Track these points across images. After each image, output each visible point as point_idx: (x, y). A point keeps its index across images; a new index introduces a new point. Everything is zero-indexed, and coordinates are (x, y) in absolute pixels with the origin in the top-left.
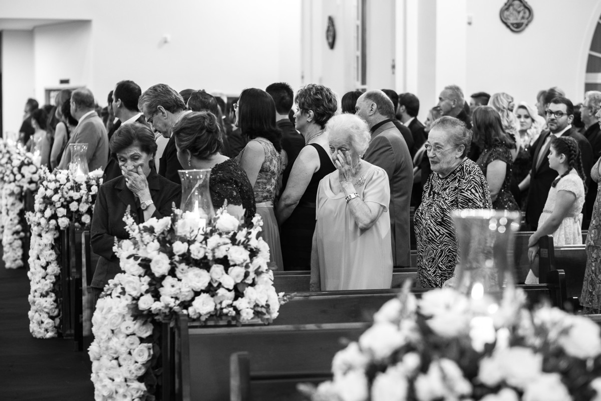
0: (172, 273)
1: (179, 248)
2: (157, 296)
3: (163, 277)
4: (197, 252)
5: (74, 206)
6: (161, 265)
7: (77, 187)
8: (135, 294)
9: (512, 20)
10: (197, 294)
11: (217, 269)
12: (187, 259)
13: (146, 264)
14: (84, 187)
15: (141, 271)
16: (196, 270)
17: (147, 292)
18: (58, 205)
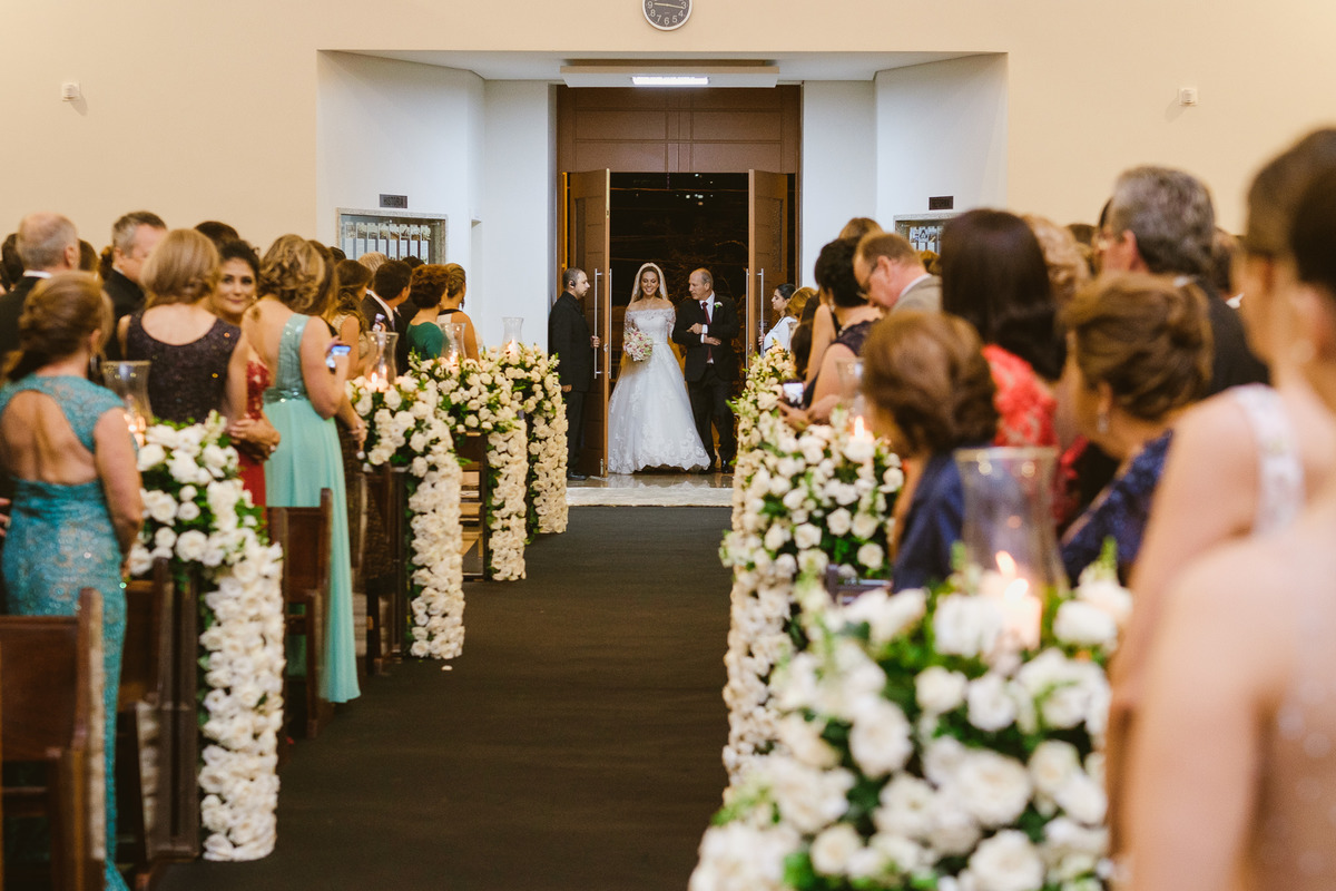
0: (914, 766)
1: (938, 689)
2: (866, 830)
3: (886, 779)
4: (991, 706)
5: (839, 523)
6: (881, 742)
7: (847, 472)
8: (808, 823)
10: (988, 833)
11: (1055, 759)
12: (958, 723)
13: (838, 736)
14: (866, 472)
15: (828, 755)
16: (989, 763)
17: (841, 820)
18: (800, 517)
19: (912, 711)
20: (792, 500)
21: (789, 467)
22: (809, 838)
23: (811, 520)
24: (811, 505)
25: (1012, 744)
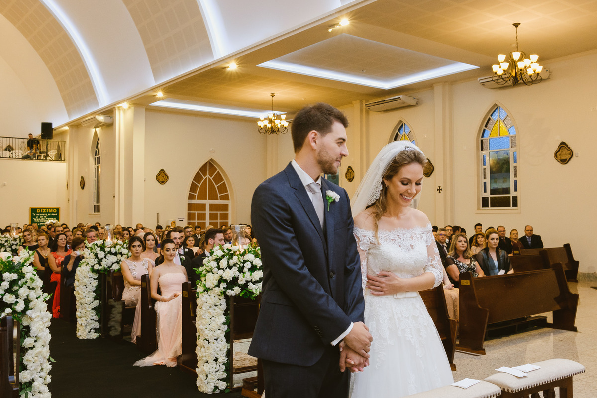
0: (105, 257)
1: (107, 249)
2: (100, 265)
3: (102, 259)
4: (113, 250)
5: (14, 247)
6: (101, 254)
7: (15, 240)
8: (92, 264)
9: (161, 180)
10: (113, 263)
11: (119, 256)
12: (110, 253)
13: (96, 255)
14: (18, 240)
15: (94, 257)
16: (113, 256)
17: (97, 263)
18: (7, 247)
19: (105, 252)
20: (6, 244)
21: (5, 239)
22: (93, 266)
23: (9, 247)
24: (9, 245)
25: (116, 254)
